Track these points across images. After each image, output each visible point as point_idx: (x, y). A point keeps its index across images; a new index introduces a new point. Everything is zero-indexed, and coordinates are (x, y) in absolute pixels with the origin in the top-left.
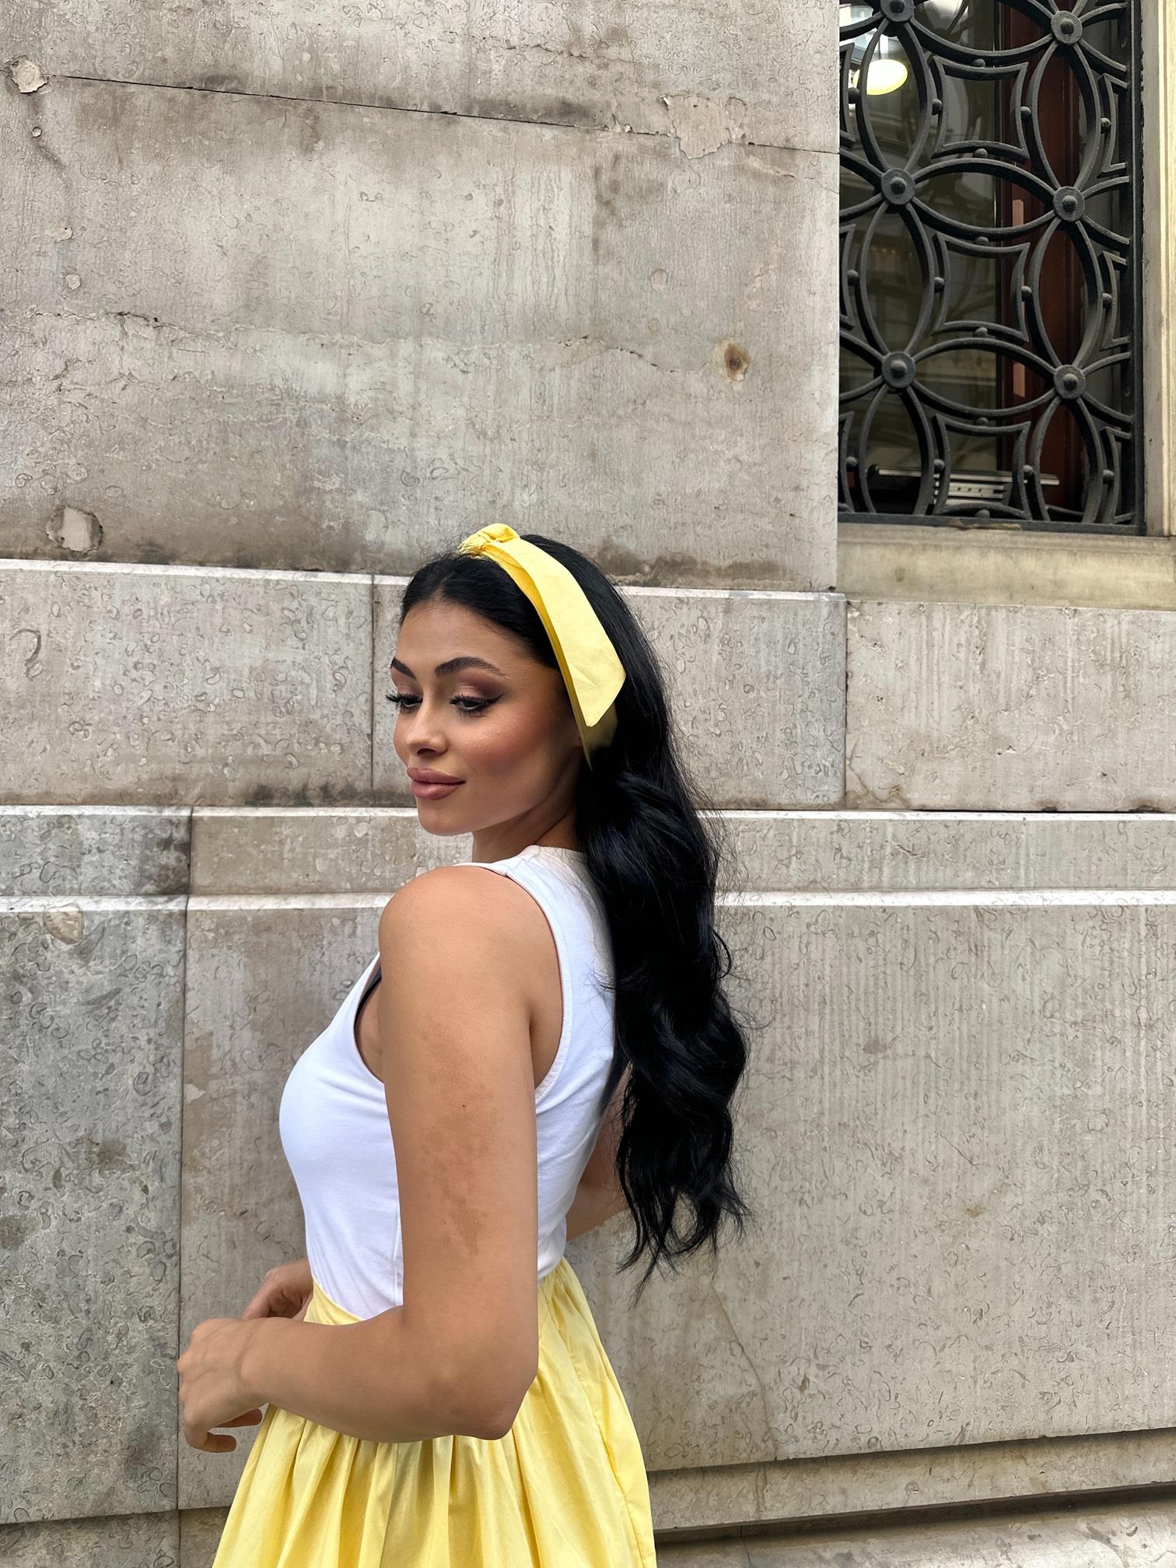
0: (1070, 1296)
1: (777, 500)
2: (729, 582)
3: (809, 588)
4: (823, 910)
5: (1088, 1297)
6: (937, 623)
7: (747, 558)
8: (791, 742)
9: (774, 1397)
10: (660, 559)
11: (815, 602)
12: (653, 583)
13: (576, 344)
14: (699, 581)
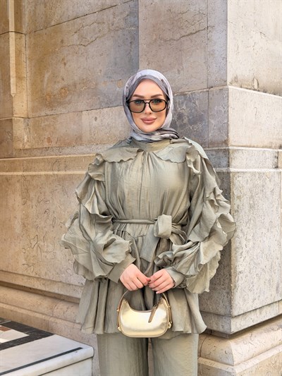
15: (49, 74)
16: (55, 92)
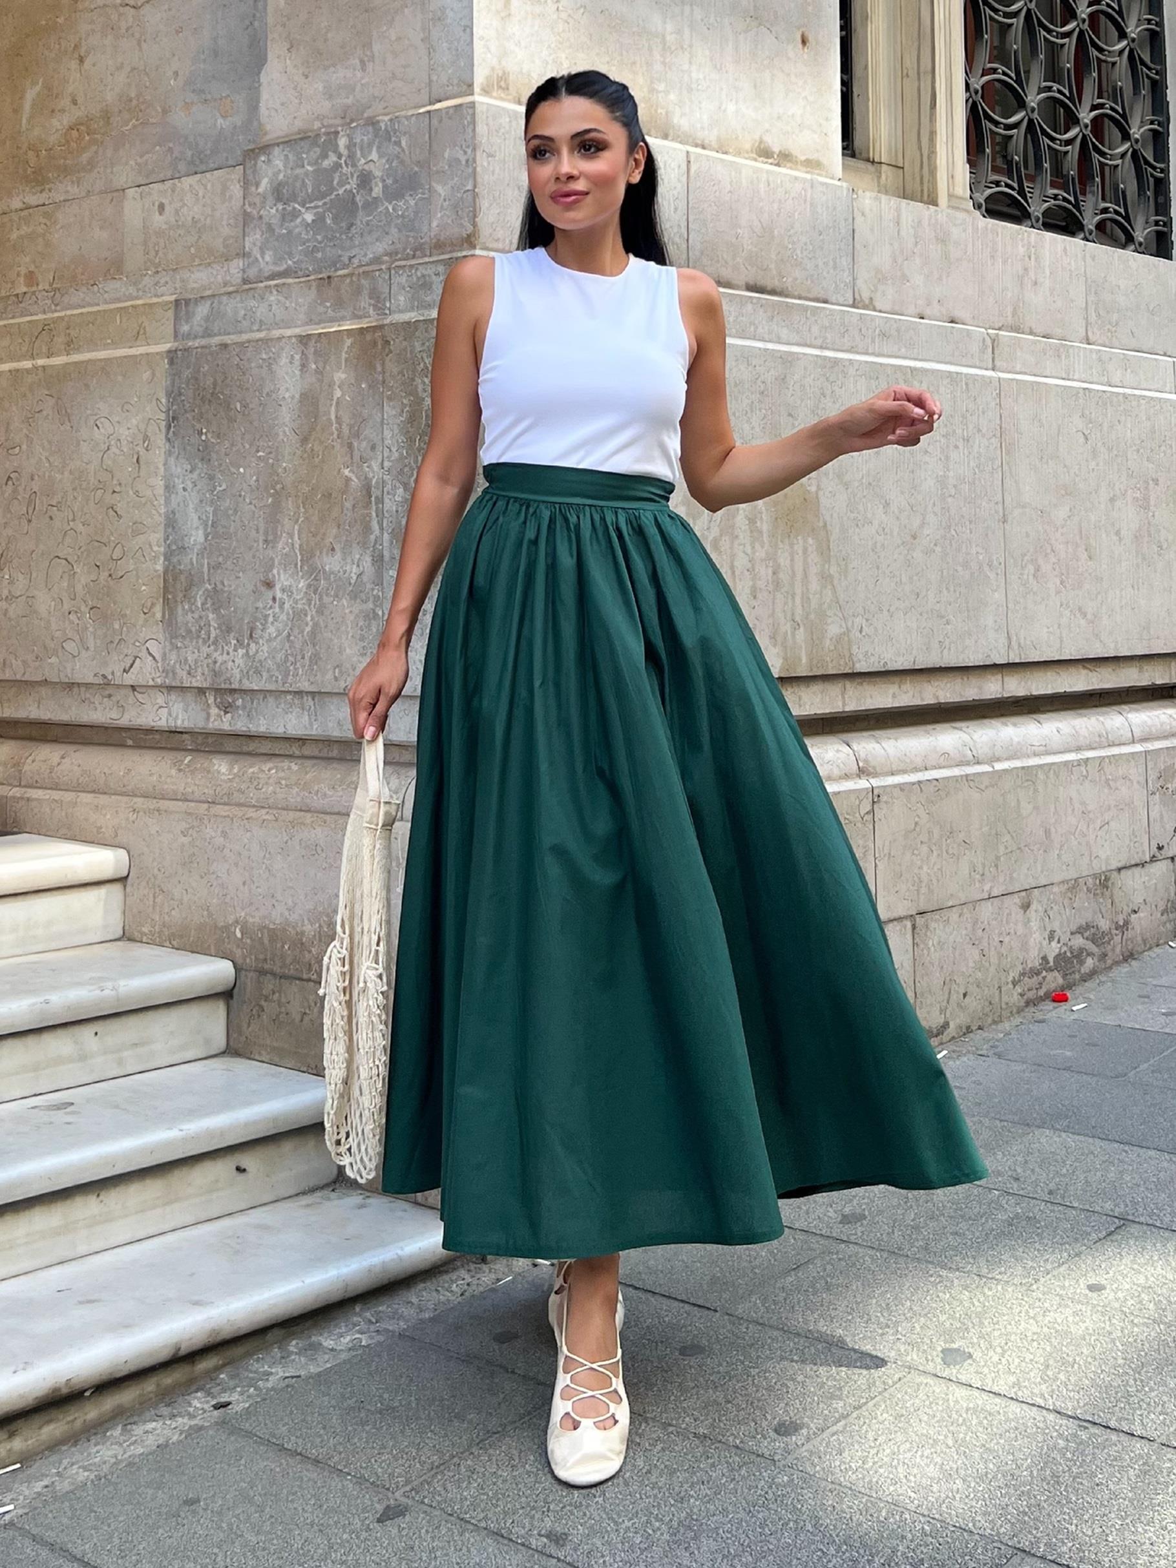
0: (947, 589)
1: (820, 125)
2: (804, 169)
3: (832, 178)
4: (861, 362)
5: (952, 589)
6: (883, 205)
7: (811, 158)
8: (835, 268)
9: (851, 635)
10: (780, 152)
11: (842, 187)
12: (778, 165)
13: (748, 20)
14: (793, 166)
15: (38, 88)
16: (53, 139)
